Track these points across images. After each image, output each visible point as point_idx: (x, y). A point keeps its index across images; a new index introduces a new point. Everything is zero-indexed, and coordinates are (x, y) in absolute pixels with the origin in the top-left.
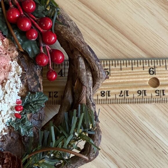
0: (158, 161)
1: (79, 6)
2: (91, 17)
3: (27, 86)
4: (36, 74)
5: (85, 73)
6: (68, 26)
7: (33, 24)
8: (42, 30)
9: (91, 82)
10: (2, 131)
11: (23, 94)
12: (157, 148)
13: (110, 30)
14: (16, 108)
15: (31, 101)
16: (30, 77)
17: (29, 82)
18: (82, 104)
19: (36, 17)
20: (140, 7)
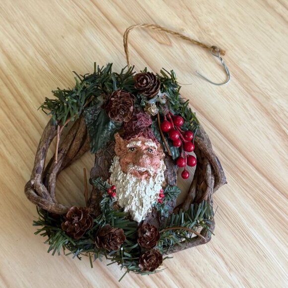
0: (259, 264)
1: (206, 124)
2: (216, 135)
3: (167, 180)
4: (174, 172)
5: (210, 177)
6: (203, 138)
7: (180, 137)
8: (185, 141)
9: (213, 184)
10: (148, 210)
11: (164, 185)
12: (259, 252)
13: (230, 147)
14: (160, 195)
15: (169, 192)
16: (170, 173)
17: (169, 177)
18: (205, 201)
19: (182, 130)
20: (258, 131)
